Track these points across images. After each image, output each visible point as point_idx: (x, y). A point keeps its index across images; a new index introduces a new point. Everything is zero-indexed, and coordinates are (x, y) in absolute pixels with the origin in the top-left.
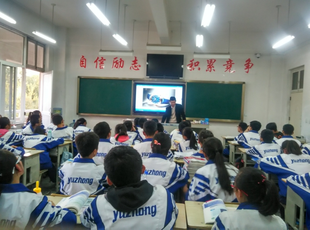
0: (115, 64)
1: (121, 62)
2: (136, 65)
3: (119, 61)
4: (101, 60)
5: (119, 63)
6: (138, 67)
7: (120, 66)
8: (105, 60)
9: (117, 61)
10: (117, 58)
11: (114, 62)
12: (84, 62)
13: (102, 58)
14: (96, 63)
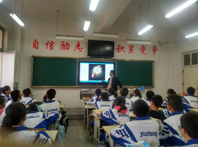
2: (79, 48)
5: (66, 46)
8: (54, 43)
10: (64, 42)
11: (62, 45)
13: (52, 41)
14: (47, 45)
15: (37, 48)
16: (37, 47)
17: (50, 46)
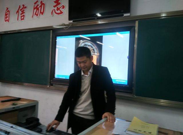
0: (35, 10)
1: (41, 6)
2: (59, 6)
3: (40, 5)
4: (23, 8)
5: (40, 8)
6: (61, 9)
7: (41, 12)
8: (26, 7)
9: (38, 5)
10: (37, 1)
11: (34, 9)
12: (8, 16)
13: (23, 5)
14: (18, 13)
15: (8, 21)
16: (8, 19)
17: (21, 14)
